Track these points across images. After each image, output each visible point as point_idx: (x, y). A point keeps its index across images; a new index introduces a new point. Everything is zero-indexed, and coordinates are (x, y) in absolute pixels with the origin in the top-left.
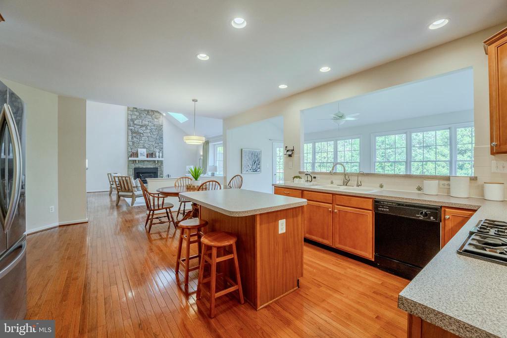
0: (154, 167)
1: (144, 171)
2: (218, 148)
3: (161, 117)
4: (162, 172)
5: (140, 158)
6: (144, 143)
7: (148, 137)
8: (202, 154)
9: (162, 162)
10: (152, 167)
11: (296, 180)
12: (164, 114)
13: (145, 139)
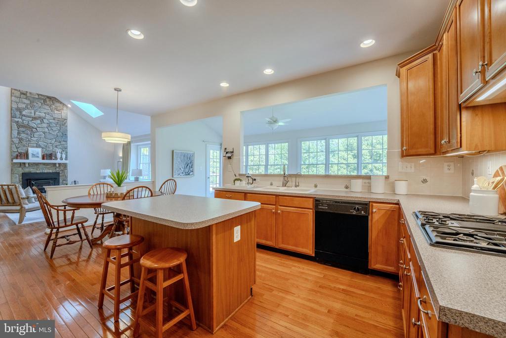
0: (54, 171)
1: (36, 177)
2: (142, 149)
3: (65, 108)
4: (66, 177)
5: (32, 160)
6: (38, 141)
7: (44, 133)
8: (121, 155)
9: (65, 165)
10: (51, 171)
11: (237, 183)
12: (69, 106)
13: (41, 135)
